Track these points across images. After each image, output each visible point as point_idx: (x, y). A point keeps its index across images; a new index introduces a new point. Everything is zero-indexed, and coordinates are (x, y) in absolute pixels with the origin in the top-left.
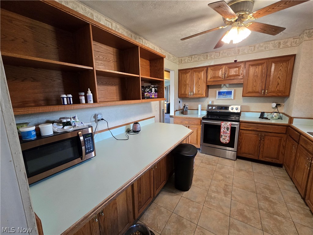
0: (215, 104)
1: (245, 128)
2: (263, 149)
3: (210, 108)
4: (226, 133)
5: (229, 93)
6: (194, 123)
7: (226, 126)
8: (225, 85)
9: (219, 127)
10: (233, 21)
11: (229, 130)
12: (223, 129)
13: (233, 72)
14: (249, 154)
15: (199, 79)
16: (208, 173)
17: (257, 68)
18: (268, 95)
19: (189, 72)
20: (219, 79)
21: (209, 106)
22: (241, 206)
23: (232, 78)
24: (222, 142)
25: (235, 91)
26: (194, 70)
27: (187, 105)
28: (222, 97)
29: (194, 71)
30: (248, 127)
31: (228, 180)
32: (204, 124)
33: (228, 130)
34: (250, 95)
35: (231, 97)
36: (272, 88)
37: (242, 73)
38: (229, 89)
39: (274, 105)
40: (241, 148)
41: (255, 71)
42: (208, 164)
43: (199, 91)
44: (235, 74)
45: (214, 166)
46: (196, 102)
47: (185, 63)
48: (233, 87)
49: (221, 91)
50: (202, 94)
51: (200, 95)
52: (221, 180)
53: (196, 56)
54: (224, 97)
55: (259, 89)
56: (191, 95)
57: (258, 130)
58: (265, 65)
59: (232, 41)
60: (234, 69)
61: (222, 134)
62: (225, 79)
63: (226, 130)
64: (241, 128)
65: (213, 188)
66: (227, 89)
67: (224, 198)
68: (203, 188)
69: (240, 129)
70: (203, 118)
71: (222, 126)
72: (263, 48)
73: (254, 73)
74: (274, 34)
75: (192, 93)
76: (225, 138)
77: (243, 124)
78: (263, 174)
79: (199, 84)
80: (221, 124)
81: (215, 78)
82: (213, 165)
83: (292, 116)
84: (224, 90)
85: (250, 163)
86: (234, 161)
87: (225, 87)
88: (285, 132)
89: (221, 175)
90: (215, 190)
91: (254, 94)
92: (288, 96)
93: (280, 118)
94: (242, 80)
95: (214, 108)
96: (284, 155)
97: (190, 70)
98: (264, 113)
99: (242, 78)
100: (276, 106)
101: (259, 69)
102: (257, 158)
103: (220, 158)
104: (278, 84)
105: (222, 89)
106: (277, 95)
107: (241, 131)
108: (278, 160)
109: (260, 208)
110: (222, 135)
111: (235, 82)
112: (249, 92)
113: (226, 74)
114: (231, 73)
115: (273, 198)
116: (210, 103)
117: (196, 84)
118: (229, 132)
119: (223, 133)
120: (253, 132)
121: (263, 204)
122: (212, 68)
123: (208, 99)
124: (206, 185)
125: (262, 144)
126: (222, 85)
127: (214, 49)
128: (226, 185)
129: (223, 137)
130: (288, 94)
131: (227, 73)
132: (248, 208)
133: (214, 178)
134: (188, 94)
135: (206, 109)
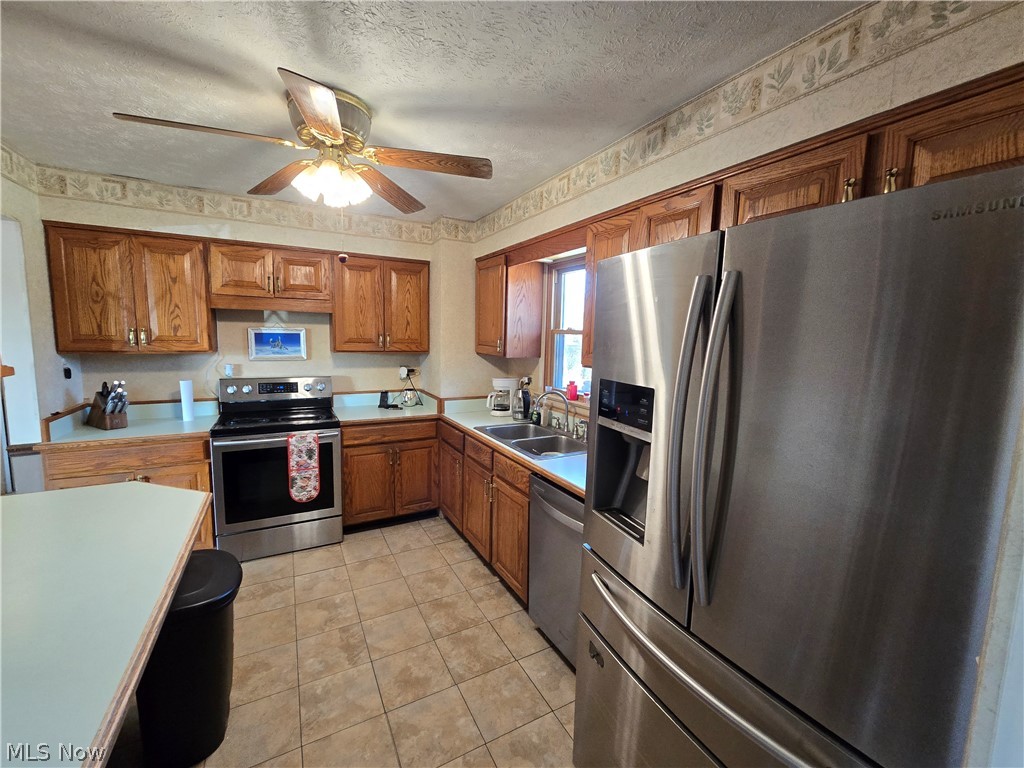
0: (246, 374)
1: (356, 442)
2: (401, 485)
3: (230, 390)
4: (306, 468)
5: (293, 339)
6: (176, 457)
7: (303, 446)
8: (274, 312)
9: (282, 453)
10: (328, 143)
11: (316, 457)
12: (294, 456)
13: (300, 275)
14: (373, 509)
15: (174, 280)
16: (274, 626)
17: (362, 278)
18: (392, 348)
19: (117, 243)
20: (256, 293)
21: (225, 382)
22: (398, 663)
23: (299, 294)
24: (296, 499)
25: (308, 332)
26: (144, 240)
27: (120, 386)
28: (268, 352)
29: (144, 245)
30: (362, 438)
31: (343, 611)
32: (223, 454)
33: (310, 458)
34: (352, 347)
35: (300, 351)
36: (399, 331)
37: (326, 285)
38: (290, 325)
39: (404, 371)
40: (351, 501)
41: (358, 283)
42: (262, 596)
43: (176, 329)
44: (306, 283)
45: (286, 591)
46: (160, 370)
47: (88, 198)
48: (302, 322)
49: (265, 331)
50: (193, 338)
51: (182, 345)
52: (325, 625)
53: (147, 187)
54: (278, 353)
55: (371, 332)
56: (137, 343)
57: (386, 439)
58: (377, 272)
59: (321, 197)
60: (303, 268)
61: (293, 474)
62: (277, 294)
63: (306, 458)
64: (346, 443)
65: (311, 664)
66: (283, 325)
67: (352, 672)
68: (278, 689)
69: (344, 447)
70: (215, 434)
71: (291, 447)
72: (370, 229)
73: (357, 290)
74: (405, 211)
75: (143, 336)
76: (304, 484)
77: (349, 430)
78: (413, 547)
79: (176, 299)
80: (287, 441)
81: (242, 286)
82: (281, 589)
83: (442, 396)
84: (273, 327)
85: (377, 532)
86: (337, 548)
87: (274, 317)
88: (433, 434)
89: (318, 608)
90: (319, 667)
91: (362, 346)
92: (426, 352)
93: (419, 403)
94: (328, 305)
95: (246, 389)
96: (438, 486)
97: (118, 237)
98: (386, 392)
99: (327, 298)
100: (408, 375)
101: (367, 279)
102: (390, 515)
103: (296, 555)
104: (408, 323)
105: (267, 324)
106: (407, 349)
107: (345, 450)
108: (430, 500)
109: (434, 637)
110: (294, 479)
111: (308, 306)
112: (350, 341)
113: (278, 278)
114: (294, 280)
115: (448, 593)
116: (228, 372)
117: (161, 298)
118: (314, 463)
119: (298, 470)
120: (376, 449)
121: (437, 623)
122: (224, 249)
123: (215, 358)
124: (285, 671)
125: (398, 474)
126: (266, 313)
127: (249, 192)
128: (344, 630)
129: (299, 483)
130: (426, 347)
131: (281, 277)
132: (415, 655)
133: (300, 631)
134: (122, 335)
135: (214, 396)
